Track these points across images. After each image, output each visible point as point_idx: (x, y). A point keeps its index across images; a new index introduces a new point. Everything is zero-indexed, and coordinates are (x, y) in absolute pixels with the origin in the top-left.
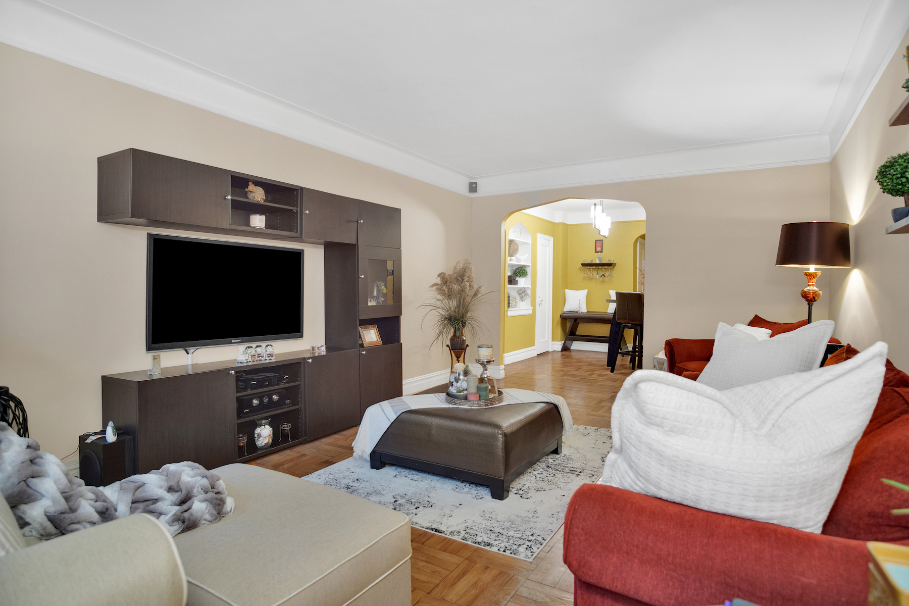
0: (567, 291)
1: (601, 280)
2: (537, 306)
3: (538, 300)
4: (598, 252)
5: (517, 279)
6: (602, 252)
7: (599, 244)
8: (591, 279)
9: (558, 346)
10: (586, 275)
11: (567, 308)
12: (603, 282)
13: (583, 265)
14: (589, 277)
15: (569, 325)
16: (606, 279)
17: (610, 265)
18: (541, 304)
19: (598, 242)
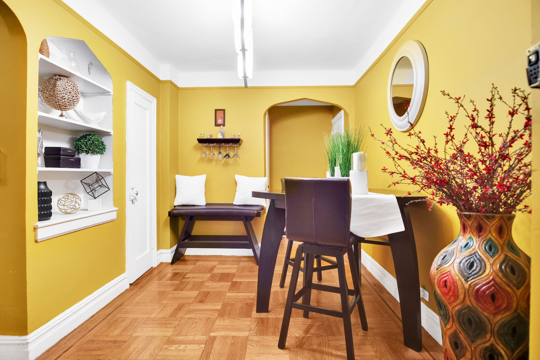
0: (178, 177)
1: (223, 161)
2: (128, 203)
3: (129, 194)
4: (219, 125)
5: (83, 156)
6: (224, 125)
7: (220, 114)
8: (210, 161)
9: (167, 255)
10: (204, 155)
11: (178, 201)
12: (226, 164)
13: (201, 141)
14: (208, 159)
15: (181, 223)
16: (230, 161)
17: (236, 141)
18: (135, 199)
19: (219, 112)
